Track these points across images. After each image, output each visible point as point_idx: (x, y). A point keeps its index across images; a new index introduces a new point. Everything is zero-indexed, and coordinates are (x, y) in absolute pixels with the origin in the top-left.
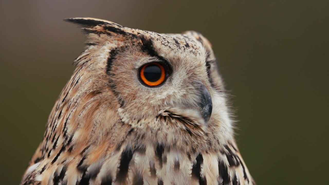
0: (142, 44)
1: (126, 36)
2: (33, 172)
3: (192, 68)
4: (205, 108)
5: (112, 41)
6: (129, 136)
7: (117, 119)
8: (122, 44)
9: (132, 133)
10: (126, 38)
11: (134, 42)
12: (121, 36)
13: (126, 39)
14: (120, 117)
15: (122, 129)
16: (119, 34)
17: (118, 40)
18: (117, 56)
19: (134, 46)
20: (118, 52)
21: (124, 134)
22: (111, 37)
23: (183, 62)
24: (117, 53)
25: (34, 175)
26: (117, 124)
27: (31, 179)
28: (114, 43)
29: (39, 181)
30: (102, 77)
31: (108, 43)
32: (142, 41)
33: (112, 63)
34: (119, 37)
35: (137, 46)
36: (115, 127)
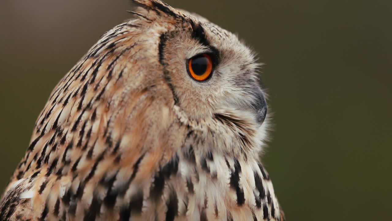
0: (192, 30)
1: (177, 19)
2: (18, 188)
3: (246, 63)
4: (261, 110)
5: (161, 23)
6: (188, 140)
7: (173, 118)
8: (173, 28)
9: (191, 136)
10: (177, 21)
11: (185, 27)
12: (172, 18)
13: (177, 23)
14: (177, 116)
15: (180, 130)
16: (170, 15)
17: (169, 23)
18: (167, 43)
19: (184, 32)
20: (168, 37)
21: (183, 137)
22: (160, 18)
23: (236, 55)
24: (166, 39)
25: (18, 191)
26: (174, 125)
27: (16, 196)
28: (164, 26)
29: (25, 199)
30: (155, 67)
31: (156, 25)
32: (192, 27)
33: (164, 51)
34: (170, 19)
35: (188, 31)
36: (172, 128)
